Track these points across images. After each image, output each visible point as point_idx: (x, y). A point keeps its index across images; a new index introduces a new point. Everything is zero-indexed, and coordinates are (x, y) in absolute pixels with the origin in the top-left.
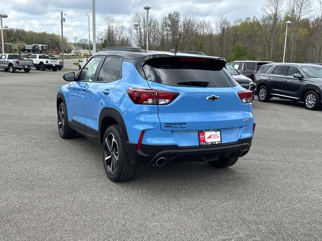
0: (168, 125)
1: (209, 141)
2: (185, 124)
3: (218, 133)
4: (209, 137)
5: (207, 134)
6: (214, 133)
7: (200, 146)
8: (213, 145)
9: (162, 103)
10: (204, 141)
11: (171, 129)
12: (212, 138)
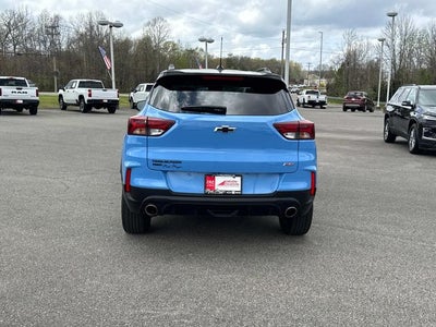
0: (157, 163)
1: (220, 189)
2: (180, 162)
3: (238, 179)
4: (222, 184)
5: (219, 180)
6: (230, 178)
7: (206, 195)
8: (226, 195)
9: (154, 134)
10: (212, 188)
11: (161, 168)
12: (227, 185)
